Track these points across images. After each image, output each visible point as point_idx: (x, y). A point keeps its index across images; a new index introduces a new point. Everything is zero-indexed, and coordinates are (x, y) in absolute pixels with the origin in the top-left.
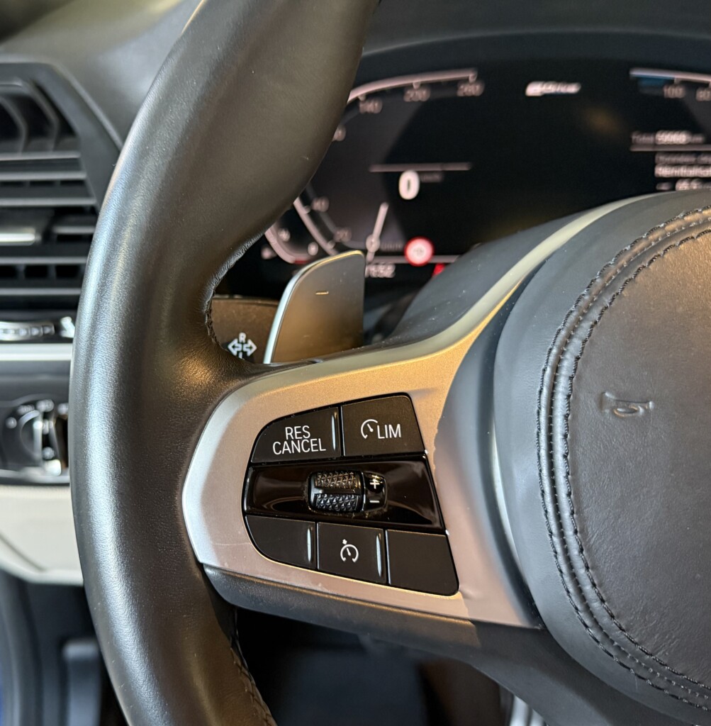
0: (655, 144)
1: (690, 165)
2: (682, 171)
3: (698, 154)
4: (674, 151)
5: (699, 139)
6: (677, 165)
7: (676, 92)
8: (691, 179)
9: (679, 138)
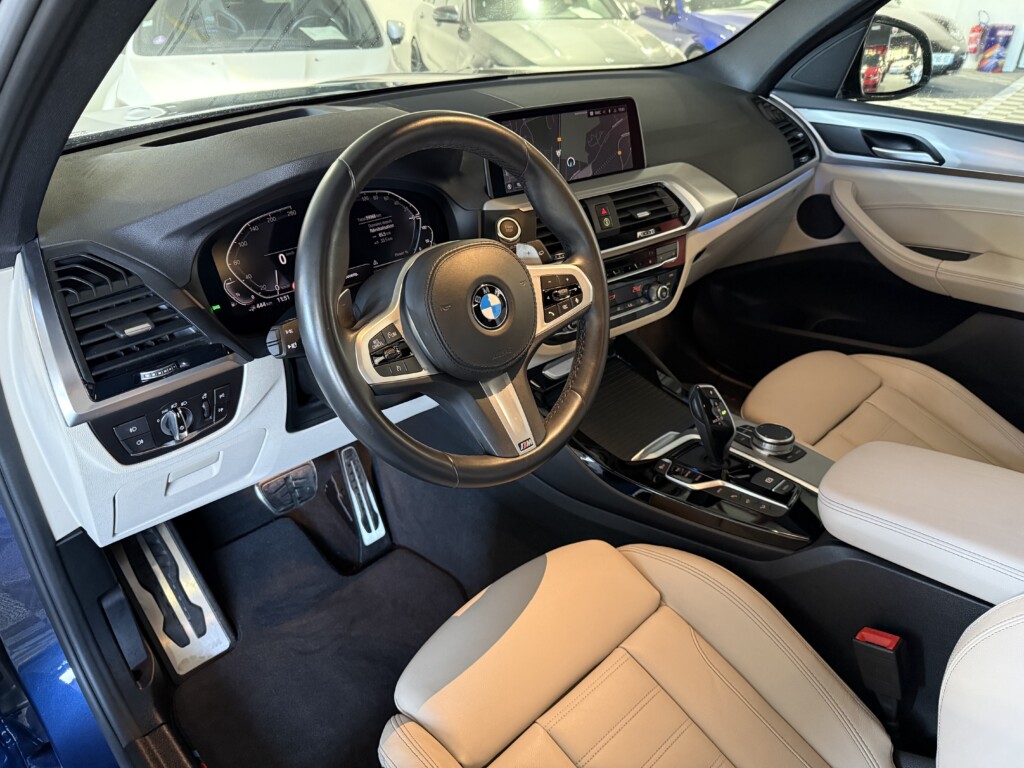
0: (366, 221)
1: (380, 226)
2: (379, 229)
3: (381, 221)
4: (373, 222)
5: (379, 215)
6: (375, 227)
7: (366, 199)
8: (382, 231)
9: (373, 216)
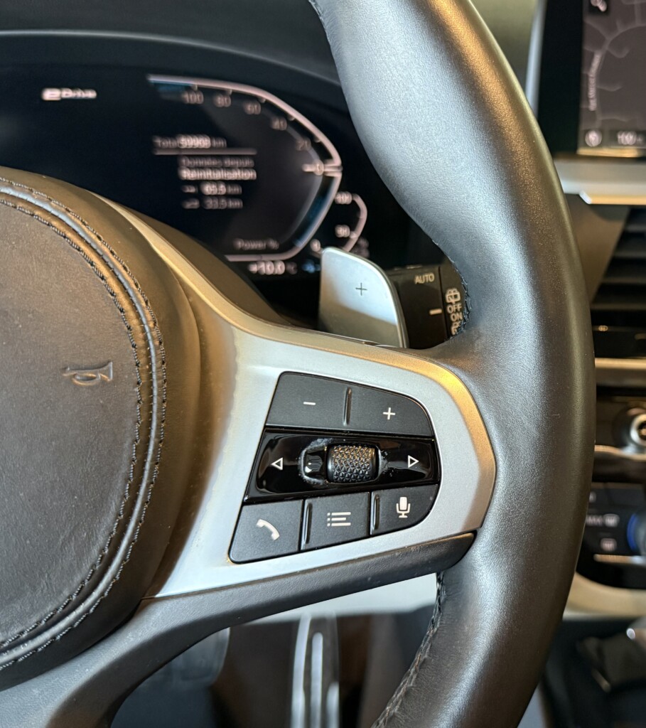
0: (178, 148)
1: (213, 168)
2: (208, 174)
4: (196, 154)
6: (199, 169)
7: (196, 98)
8: (216, 182)
9: (202, 142)
